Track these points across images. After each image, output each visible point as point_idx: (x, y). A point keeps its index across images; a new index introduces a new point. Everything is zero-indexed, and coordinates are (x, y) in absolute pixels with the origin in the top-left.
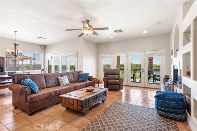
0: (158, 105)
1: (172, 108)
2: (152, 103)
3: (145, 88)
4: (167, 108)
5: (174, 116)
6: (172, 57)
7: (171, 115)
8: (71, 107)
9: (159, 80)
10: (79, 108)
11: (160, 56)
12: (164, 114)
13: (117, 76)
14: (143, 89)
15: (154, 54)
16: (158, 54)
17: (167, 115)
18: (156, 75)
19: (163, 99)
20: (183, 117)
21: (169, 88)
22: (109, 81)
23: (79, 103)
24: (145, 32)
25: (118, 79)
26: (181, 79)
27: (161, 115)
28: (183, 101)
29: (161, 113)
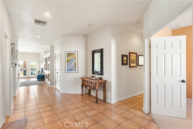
20: (43, 79)
26: (43, 71)
28: (43, 76)
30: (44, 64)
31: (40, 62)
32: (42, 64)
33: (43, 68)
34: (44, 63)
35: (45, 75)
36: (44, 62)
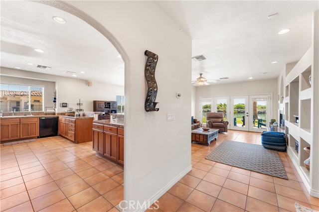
0: (264, 141)
1: (275, 142)
2: (258, 140)
3: (249, 132)
4: (271, 142)
5: (276, 147)
6: (279, 102)
7: (274, 147)
8: (198, 140)
9: (265, 125)
10: (205, 140)
11: (266, 100)
12: (268, 146)
13: (220, 120)
14: (247, 133)
15: (260, 98)
16: (264, 98)
17: (271, 147)
18: (261, 120)
19: (268, 136)
20: (283, 148)
21: (273, 129)
22: (213, 124)
23: (205, 137)
24: (251, 78)
25: (221, 122)
26: (284, 123)
27: (266, 148)
28: (283, 137)
29: (267, 146)
30: (287, 104)
31: (275, 99)
32: (282, 102)
33: (284, 113)
34: (287, 100)
35: (289, 136)
36: (287, 95)
